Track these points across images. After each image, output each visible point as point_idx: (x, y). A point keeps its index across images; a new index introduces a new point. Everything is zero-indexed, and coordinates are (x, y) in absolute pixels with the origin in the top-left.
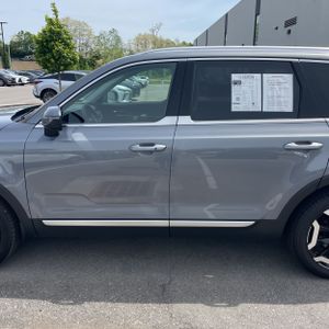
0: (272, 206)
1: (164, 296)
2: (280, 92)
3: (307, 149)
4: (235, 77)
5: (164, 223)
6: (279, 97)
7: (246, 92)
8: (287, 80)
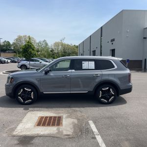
0: (91, 88)
1: (69, 107)
2: (92, 65)
3: (97, 76)
4: (83, 62)
5: (69, 92)
7: (85, 65)
8: (93, 63)
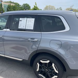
6: (30, 25)
